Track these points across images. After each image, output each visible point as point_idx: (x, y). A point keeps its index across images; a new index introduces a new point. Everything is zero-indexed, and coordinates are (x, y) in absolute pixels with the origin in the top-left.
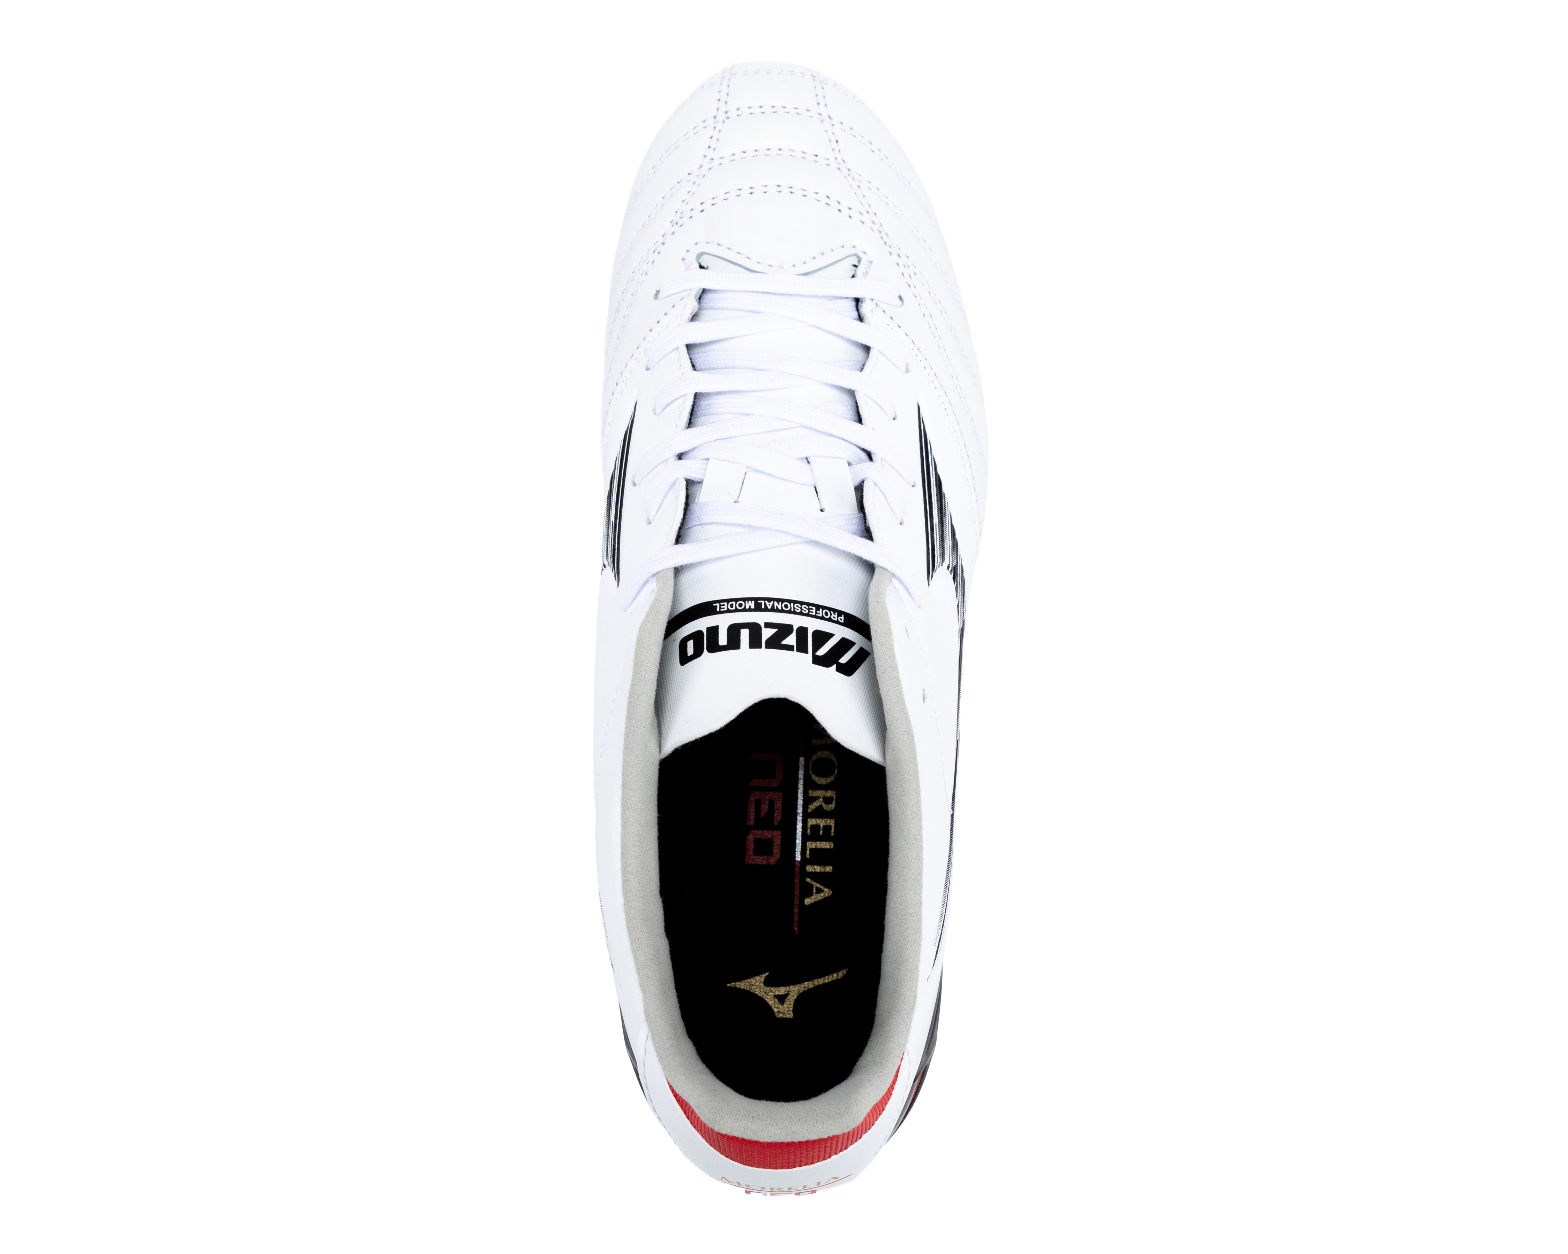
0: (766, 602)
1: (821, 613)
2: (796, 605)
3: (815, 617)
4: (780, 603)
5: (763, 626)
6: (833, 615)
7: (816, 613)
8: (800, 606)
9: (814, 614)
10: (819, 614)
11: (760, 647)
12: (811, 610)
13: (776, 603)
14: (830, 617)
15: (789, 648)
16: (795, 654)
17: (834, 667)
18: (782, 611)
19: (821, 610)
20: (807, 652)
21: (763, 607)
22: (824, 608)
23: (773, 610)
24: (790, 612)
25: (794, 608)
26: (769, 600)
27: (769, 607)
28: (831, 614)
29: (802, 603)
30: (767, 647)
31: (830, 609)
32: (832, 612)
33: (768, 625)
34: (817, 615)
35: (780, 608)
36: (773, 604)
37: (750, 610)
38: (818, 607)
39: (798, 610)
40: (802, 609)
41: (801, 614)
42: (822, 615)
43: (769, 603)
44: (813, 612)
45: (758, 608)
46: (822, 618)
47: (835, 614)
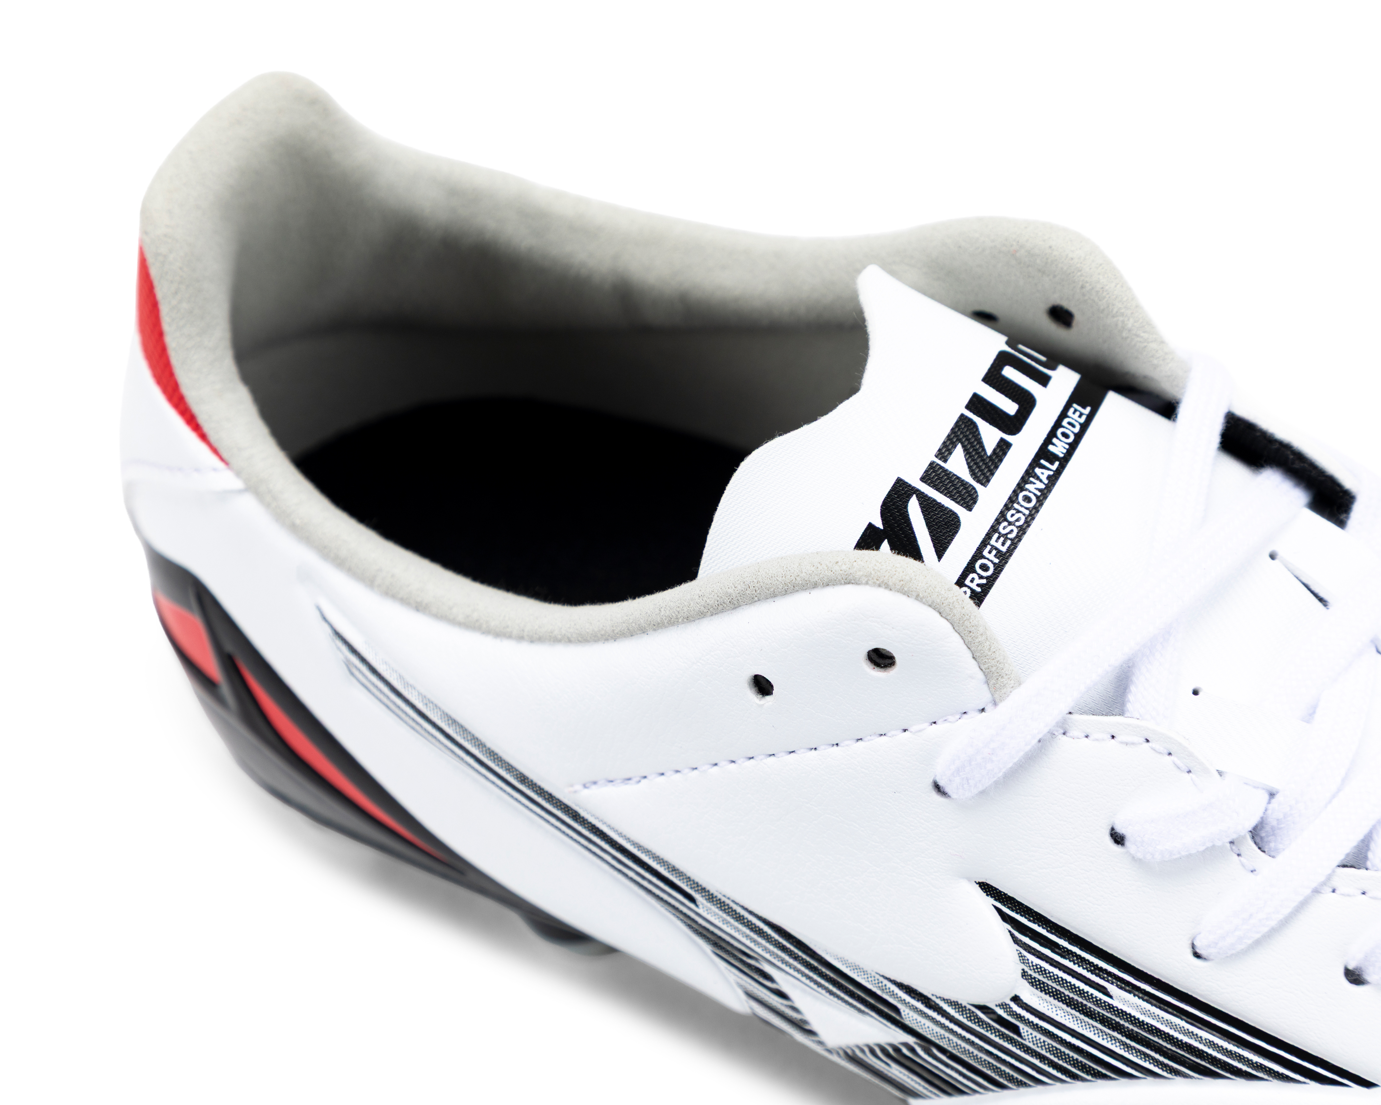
0: (1051, 473)
1: (990, 557)
2: (1023, 518)
3: (985, 543)
4: (1039, 494)
5: (1008, 438)
6: (978, 581)
7: (993, 547)
8: (1018, 524)
9: (993, 542)
10: (990, 552)
11: (968, 407)
12: (1002, 539)
13: (1043, 486)
14: (975, 572)
15: (944, 452)
16: (930, 456)
17: (879, 524)
18: (1020, 487)
19: (997, 561)
20: (923, 479)
21: (1043, 462)
22: (999, 569)
23: (1029, 474)
24: (1012, 499)
25: (1018, 512)
26: (1053, 479)
27: (1038, 471)
28: (981, 577)
29: (1022, 530)
30: (962, 417)
31: (991, 580)
32: (984, 581)
33: (1004, 447)
34: (989, 547)
35: (1027, 486)
36: (1041, 481)
37: (1048, 440)
38: (1004, 558)
39: (1012, 515)
40: (1010, 523)
41: (1002, 517)
42: (984, 557)
43: (1046, 476)
44: (997, 541)
45: (1044, 454)
46: (978, 554)
47: (978, 585)
